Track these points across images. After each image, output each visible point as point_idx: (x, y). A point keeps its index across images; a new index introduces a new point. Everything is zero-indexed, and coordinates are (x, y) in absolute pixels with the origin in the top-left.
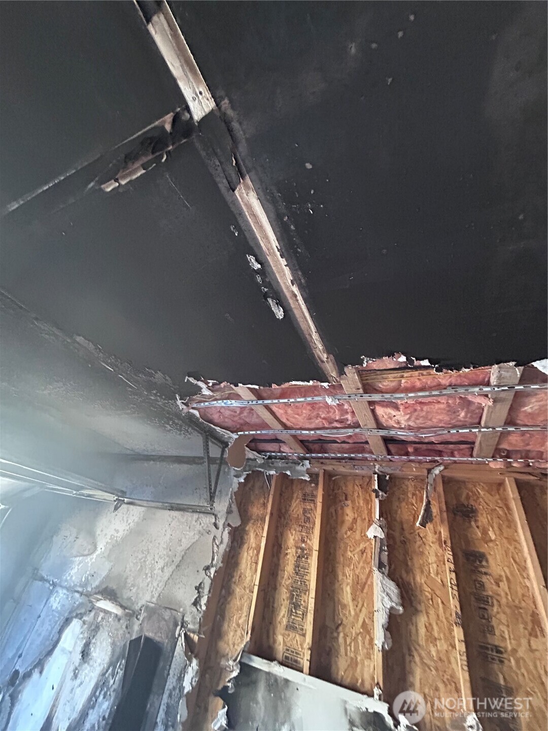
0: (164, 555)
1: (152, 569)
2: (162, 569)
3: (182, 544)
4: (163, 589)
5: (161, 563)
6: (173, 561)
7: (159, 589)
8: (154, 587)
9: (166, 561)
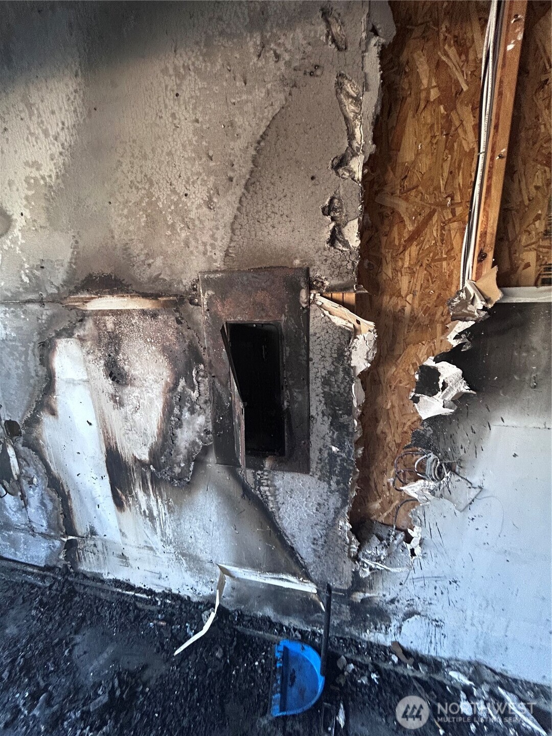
0: (199, 174)
1: (182, 213)
2: (209, 204)
3: (239, 131)
4: (231, 240)
5: (199, 194)
6: (231, 179)
7: (219, 243)
8: (205, 244)
9: (210, 185)
